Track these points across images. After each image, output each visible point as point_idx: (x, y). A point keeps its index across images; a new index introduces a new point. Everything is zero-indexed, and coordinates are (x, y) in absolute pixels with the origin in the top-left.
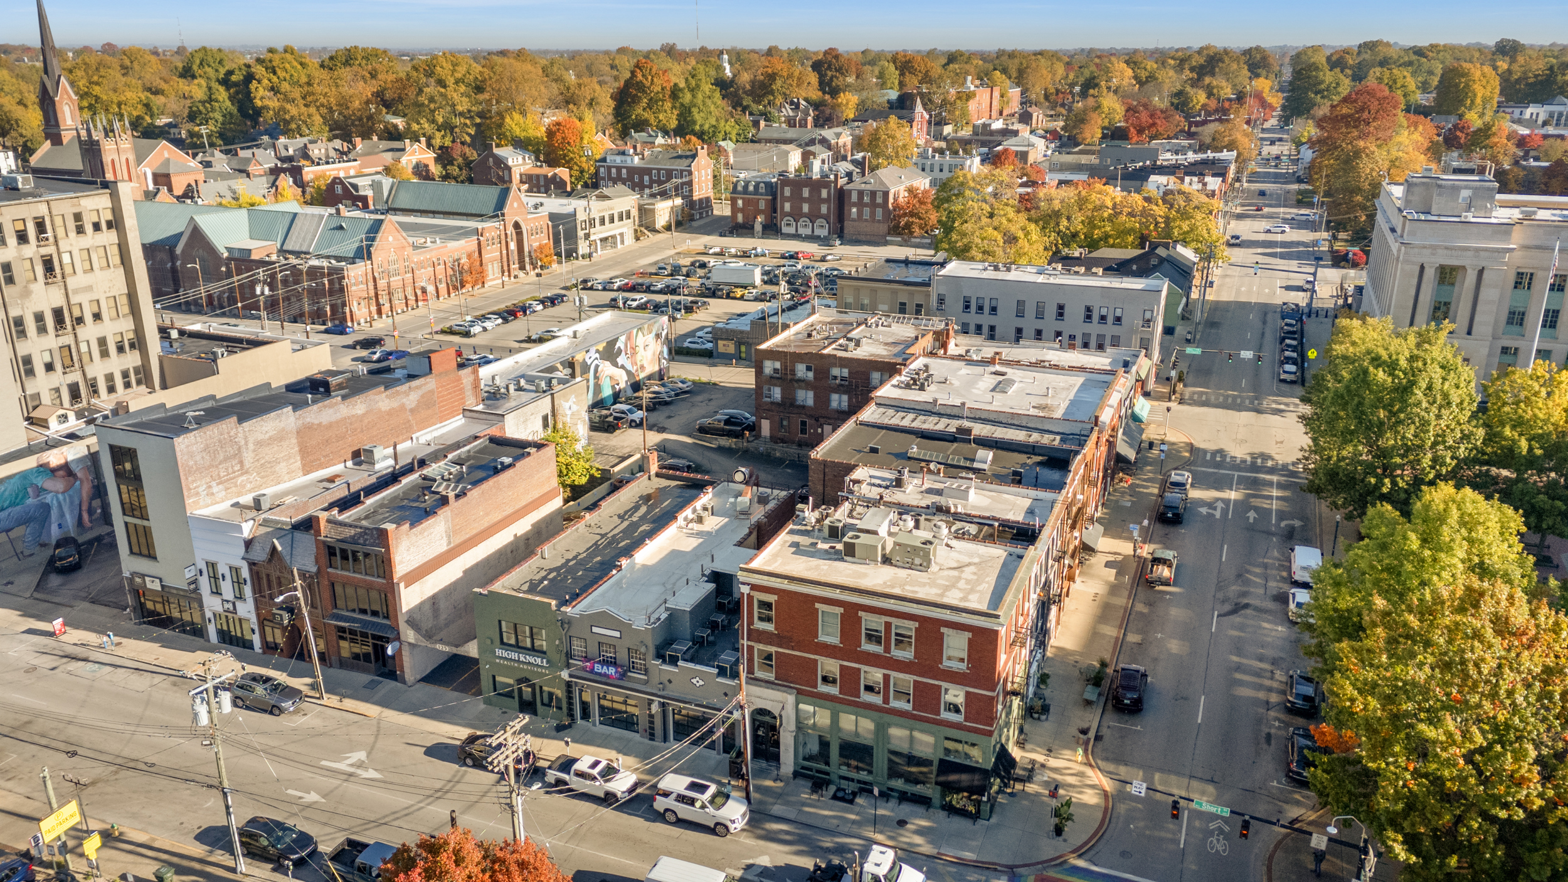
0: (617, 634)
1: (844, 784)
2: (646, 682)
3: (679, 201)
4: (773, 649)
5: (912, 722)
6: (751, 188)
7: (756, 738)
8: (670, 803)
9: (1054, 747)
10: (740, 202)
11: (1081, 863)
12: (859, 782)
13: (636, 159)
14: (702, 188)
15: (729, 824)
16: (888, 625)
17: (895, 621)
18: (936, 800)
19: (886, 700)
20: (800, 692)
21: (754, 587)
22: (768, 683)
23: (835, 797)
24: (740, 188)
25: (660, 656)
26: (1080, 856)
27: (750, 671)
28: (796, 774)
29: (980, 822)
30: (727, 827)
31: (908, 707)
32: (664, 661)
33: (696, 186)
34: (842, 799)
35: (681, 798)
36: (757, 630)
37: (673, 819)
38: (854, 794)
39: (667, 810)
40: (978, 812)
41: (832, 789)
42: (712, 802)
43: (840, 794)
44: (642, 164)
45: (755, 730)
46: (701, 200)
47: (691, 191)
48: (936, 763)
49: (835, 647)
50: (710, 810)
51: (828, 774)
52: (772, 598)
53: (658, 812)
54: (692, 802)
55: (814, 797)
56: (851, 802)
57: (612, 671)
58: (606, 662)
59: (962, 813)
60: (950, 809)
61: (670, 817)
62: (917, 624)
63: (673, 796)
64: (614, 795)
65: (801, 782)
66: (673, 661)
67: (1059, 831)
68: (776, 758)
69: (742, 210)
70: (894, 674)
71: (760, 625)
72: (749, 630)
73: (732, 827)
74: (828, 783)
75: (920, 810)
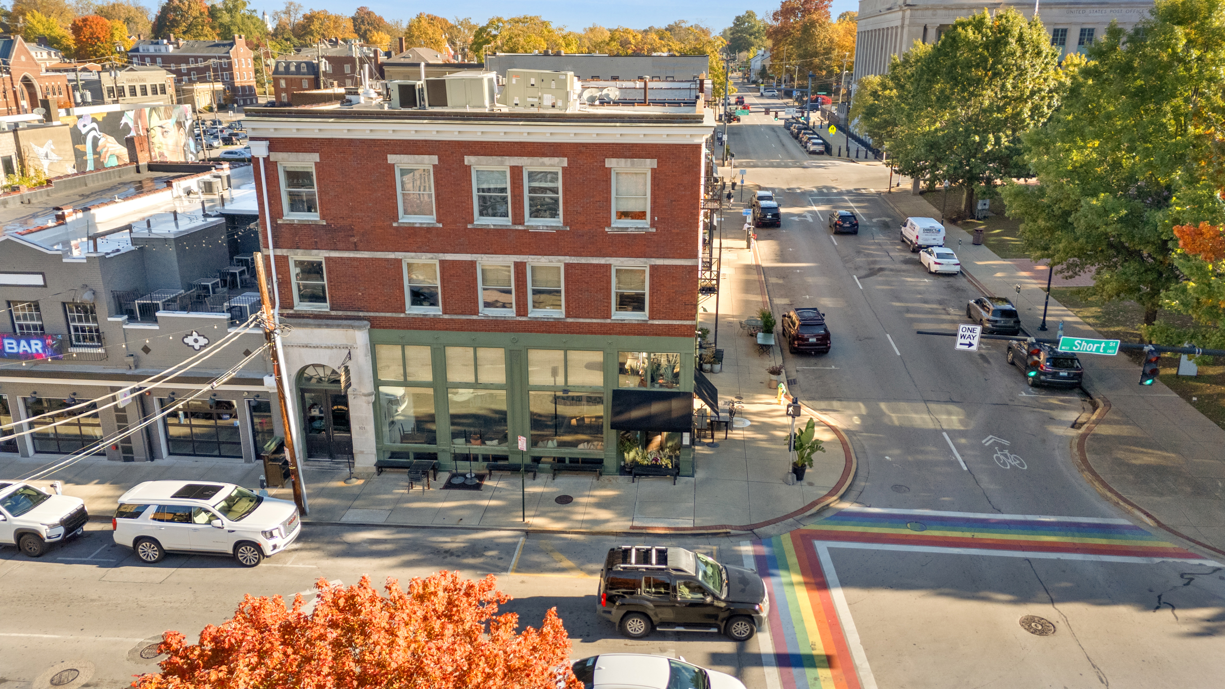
0: (38, 280)
1: (463, 467)
2: (105, 357)
3: (219, 86)
4: (319, 256)
5: (565, 337)
6: (293, 69)
7: (308, 424)
8: (146, 525)
9: (743, 394)
10: (283, 83)
11: (847, 506)
12: (486, 458)
13: (171, 48)
14: (244, 76)
15: (260, 539)
16: (516, 172)
17: (529, 164)
18: (611, 462)
19: (522, 309)
20: (375, 324)
21: (275, 144)
22: (319, 319)
23: (449, 485)
24: (281, 69)
25: (123, 307)
26: (842, 498)
27: (286, 303)
28: (381, 467)
29: (682, 480)
30: (257, 547)
31: (558, 313)
32: (132, 318)
33: (236, 73)
34: (463, 486)
35: (166, 513)
36: (291, 226)
37: (152, 553)
38: (481, 477)
39: (138, 540)
40: (677, 467)
41: (444, 477)
42: (227, 510)
43: (458, 481)
44: (178, 53)
45: (304, 408)
46: (243, 88)
47: (232, 78)
48: (608, 397)
49: (429, 230)
50: (226, 522)
51: (434, 456)
52: (307, 162)
53: (123, 548)
54: (187, 516)
55: (418, 488)
56: (478, 487)
57: (36, 346)
58: (26, 334)
59: (654, 470)
60: (634, 471)
61: (148, 551)
62: (565, 162)
63: (150, 512)
64: (35, 534)
65: (390, 475)
66: (148, 313)
67: (799, 472)
68: (346, 450)
69: (285, 90)
70: (532, 261)
71: (292, 217)
72: (276, 228)
73: (267, 546)
74: (436, 469)
75: (587, 479)
